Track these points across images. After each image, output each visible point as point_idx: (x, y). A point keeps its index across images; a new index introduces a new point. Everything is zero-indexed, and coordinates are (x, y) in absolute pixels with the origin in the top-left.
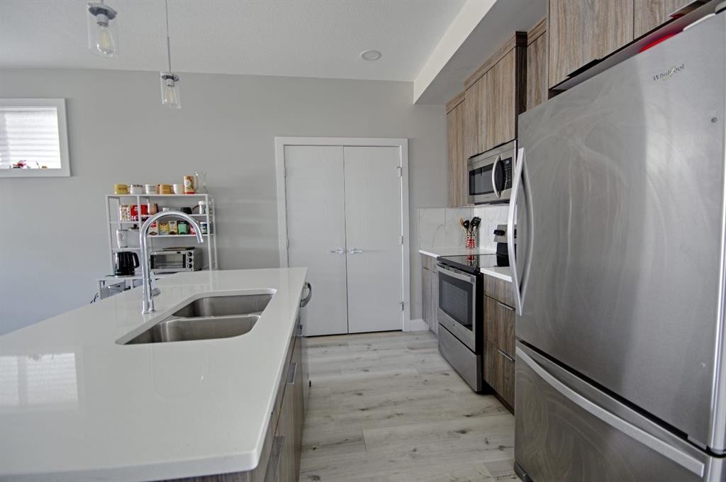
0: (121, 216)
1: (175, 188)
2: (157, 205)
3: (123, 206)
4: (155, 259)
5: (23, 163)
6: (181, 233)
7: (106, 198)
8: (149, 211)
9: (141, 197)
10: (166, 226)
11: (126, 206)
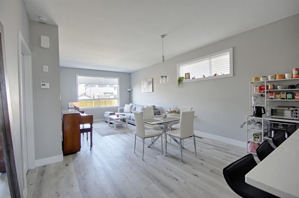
0: (255, 91)
1: (286, 75)
2: (274, 85)
3: (256, 86)
4: (273, 111)
5: (217, 74)
6: (289, 99)
7: (250, 83)
8: (269, 88)
9: (267, 82)
10: (279, 95)
11: (257, 86)
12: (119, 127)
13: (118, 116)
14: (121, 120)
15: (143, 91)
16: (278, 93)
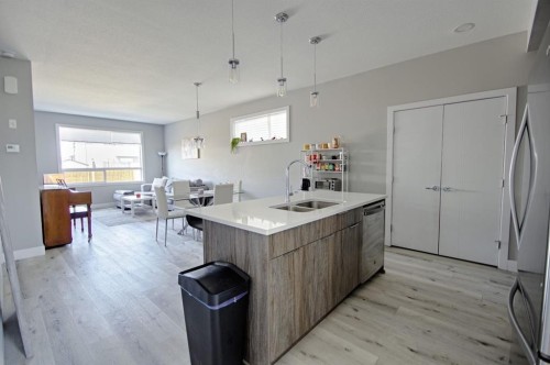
1: (329, 145)
2: (320, 155)
3: (307, 156)
4: (317, 184)
5: (275, 137)
6: (330, 170)
8: (317, 158)
9: (314, 151)
10: (324, 166)
12: (140, 213)
13: (138, 196)
14: (145, 202)
15: (184, 157)
16: (323, 164)
